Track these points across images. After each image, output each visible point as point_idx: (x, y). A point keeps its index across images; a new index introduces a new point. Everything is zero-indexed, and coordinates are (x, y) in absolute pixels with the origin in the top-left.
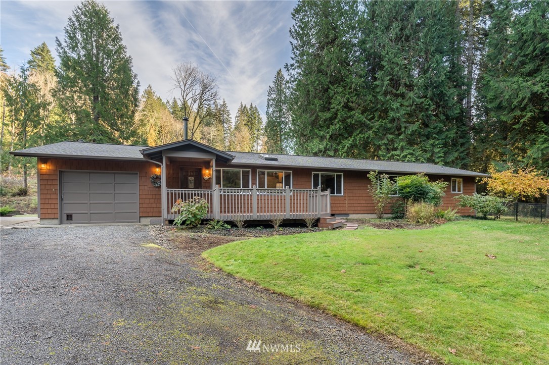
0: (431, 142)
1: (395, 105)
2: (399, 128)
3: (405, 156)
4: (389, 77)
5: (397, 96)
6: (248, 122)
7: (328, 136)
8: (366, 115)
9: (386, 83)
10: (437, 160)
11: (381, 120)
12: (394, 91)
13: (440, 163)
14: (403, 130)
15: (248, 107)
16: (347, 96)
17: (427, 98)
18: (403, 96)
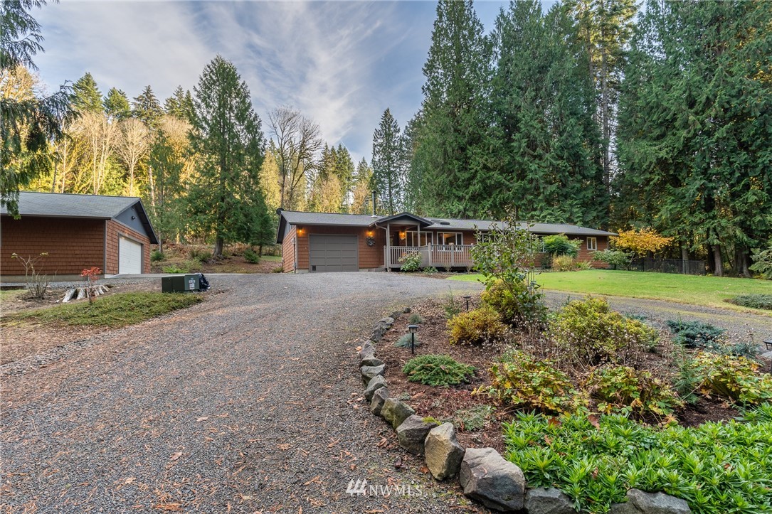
0: (570, 202)
1: (534, 166)
2: (537, 189)
3: (545, 217)
4: (526, 140)
5: (535, 157)
6: (337, 168)
7: (467, 197)
8: (505, 175)
9: (524, 145)
10: (576, 220)
11: (520, 181)
12: (531, 152)
13: (579, 223)
14: (542, 190)
15: (337, 149)
16: (485, 157)
17: (564, 159)
18: (540, 157)
